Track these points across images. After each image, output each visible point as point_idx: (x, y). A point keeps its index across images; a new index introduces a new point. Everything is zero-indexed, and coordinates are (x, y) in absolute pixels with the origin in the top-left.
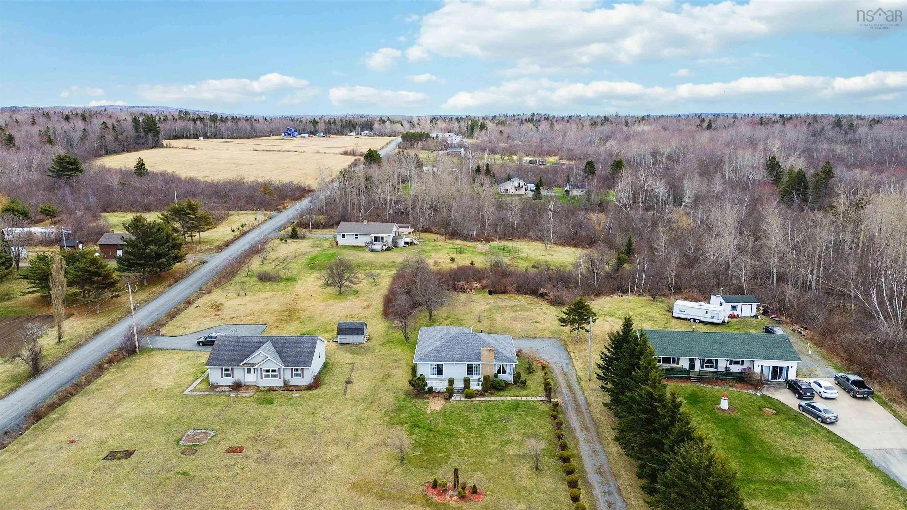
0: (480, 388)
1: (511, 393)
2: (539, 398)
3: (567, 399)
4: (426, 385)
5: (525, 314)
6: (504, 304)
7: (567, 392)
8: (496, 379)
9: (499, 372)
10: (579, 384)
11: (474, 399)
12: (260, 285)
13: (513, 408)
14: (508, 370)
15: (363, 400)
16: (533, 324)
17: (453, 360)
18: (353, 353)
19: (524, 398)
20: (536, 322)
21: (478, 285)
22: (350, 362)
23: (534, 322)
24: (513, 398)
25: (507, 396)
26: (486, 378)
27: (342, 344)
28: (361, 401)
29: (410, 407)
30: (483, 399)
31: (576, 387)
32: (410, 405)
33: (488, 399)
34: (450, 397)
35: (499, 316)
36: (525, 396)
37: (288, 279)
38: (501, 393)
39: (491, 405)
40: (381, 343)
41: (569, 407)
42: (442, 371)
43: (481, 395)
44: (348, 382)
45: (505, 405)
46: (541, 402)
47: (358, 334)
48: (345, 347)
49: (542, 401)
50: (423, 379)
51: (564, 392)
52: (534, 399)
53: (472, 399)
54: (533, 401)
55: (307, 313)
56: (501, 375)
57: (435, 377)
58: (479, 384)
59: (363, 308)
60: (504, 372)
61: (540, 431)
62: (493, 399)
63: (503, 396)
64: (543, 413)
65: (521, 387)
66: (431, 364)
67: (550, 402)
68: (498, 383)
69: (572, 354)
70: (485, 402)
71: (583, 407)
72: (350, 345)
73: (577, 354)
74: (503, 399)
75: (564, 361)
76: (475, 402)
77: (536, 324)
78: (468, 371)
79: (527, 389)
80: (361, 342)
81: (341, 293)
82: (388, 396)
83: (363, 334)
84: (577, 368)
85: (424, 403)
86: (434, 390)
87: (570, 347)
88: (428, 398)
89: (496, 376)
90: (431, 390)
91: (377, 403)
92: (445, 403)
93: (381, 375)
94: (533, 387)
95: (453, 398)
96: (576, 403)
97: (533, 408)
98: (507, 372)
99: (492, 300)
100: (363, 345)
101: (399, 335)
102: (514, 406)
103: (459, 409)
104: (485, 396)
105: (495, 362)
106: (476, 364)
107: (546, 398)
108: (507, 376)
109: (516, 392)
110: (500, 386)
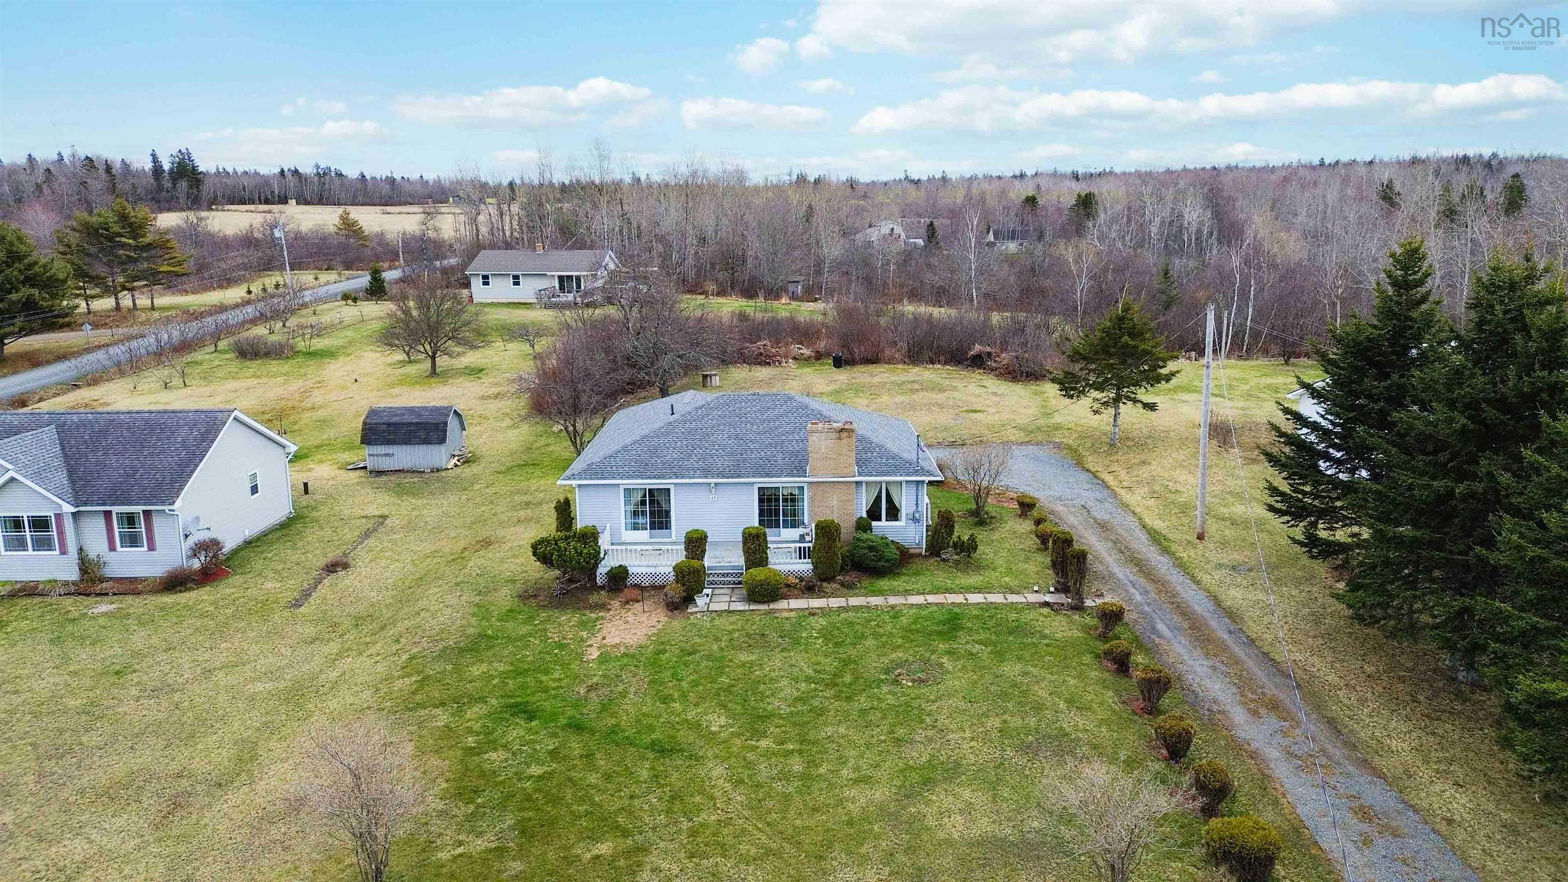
0: (805, 566)
1: (922, 581)
2: (1033, 598)
3: (1138, 597)
4: (596, 558)
5: (940, 397)
6: (876, 380)
7: (1132, 577)
8: (865, 536)
9: (874, 513)
10: (1166, 551)
11: (783, 604)
12: (235, 366)
13: (939, 633)
14: (905, 501)
15: (358, 621)
16: (965, 415)
17: (706, 472)
18: (400, 491)
19: (975, 598)
20: (975, 411)
21: (806, 352)
22: (377, 513)
23: (968, 411)
24: (931, 599)
25: (907, 593)
26: (826, 531)
27: (380, 473)
28: (347, 623)
29: (521, 638)
30: (816, 603)
31: (1160, 562)
32: (525, 629)
33: (835, 602)
34: (689, 600)
35: (865, 402)
36: (978, 590)
37: (311, 355)
38: (884, 583)
39: (851, 624)
40: (503, 469)
41: (1160, 626)
42: (668, 513)
43: (809, 588)
44: (333, 568)
45: (904, 620)
46: (1046, 611)
47: (427, 442)
48: (384, 478)
49: (1046, 604)
50: (590, 536)
51: (1120, 575)
52: (1013, 598)
53: (773, 606)
54: (1012, 606)
55: (321, 413)
56: (882, 526)
57: (643, 535)
58: (803, 553)
59: (482, 398)
60: (894, 513)
61: (1072, 721)
62: (854, 601)
63: (895, 592)
64: (1063, 648)
65: (957, 563)
66: (628, 492)
67: (1078, 607)
68: (871, 548)
69: (1109, 479)
70: (824, 612)
71: (1214, 624)
72: (403, 475)
73: (1123, 474)
74: (892, 600)
75: (1085, 494)
76: (786, 614)
77: (973, 414)
78: (761, 514)
79: (979, 568)
80: (437, 464)
81: (434, 372)
82: (453, 601)
83: (442, 440)
84: (1138, 510)
85: (582, 625)
86: (629, 582)
87: (1091, 462)
88: (603, 607)
89: (863, 526)
90: (619, 577)
91: (401, 626)
92: (664, 619)
93: (462, 544)
94: (1000, 562)
95: (701, 601)
96: (1183, 611)
97: (1018, 630)
98: (903, 513)
99: (843, 376)
100: (443, 474)
101: (563, 449)
102: (938, 624)
103: (717, 639)
104: (823, 594)
105: (860, 475)
106: (789, 485)
107: (1063, 596)
108: (905, 528)
109: (941, 577)
110: (880, 560)
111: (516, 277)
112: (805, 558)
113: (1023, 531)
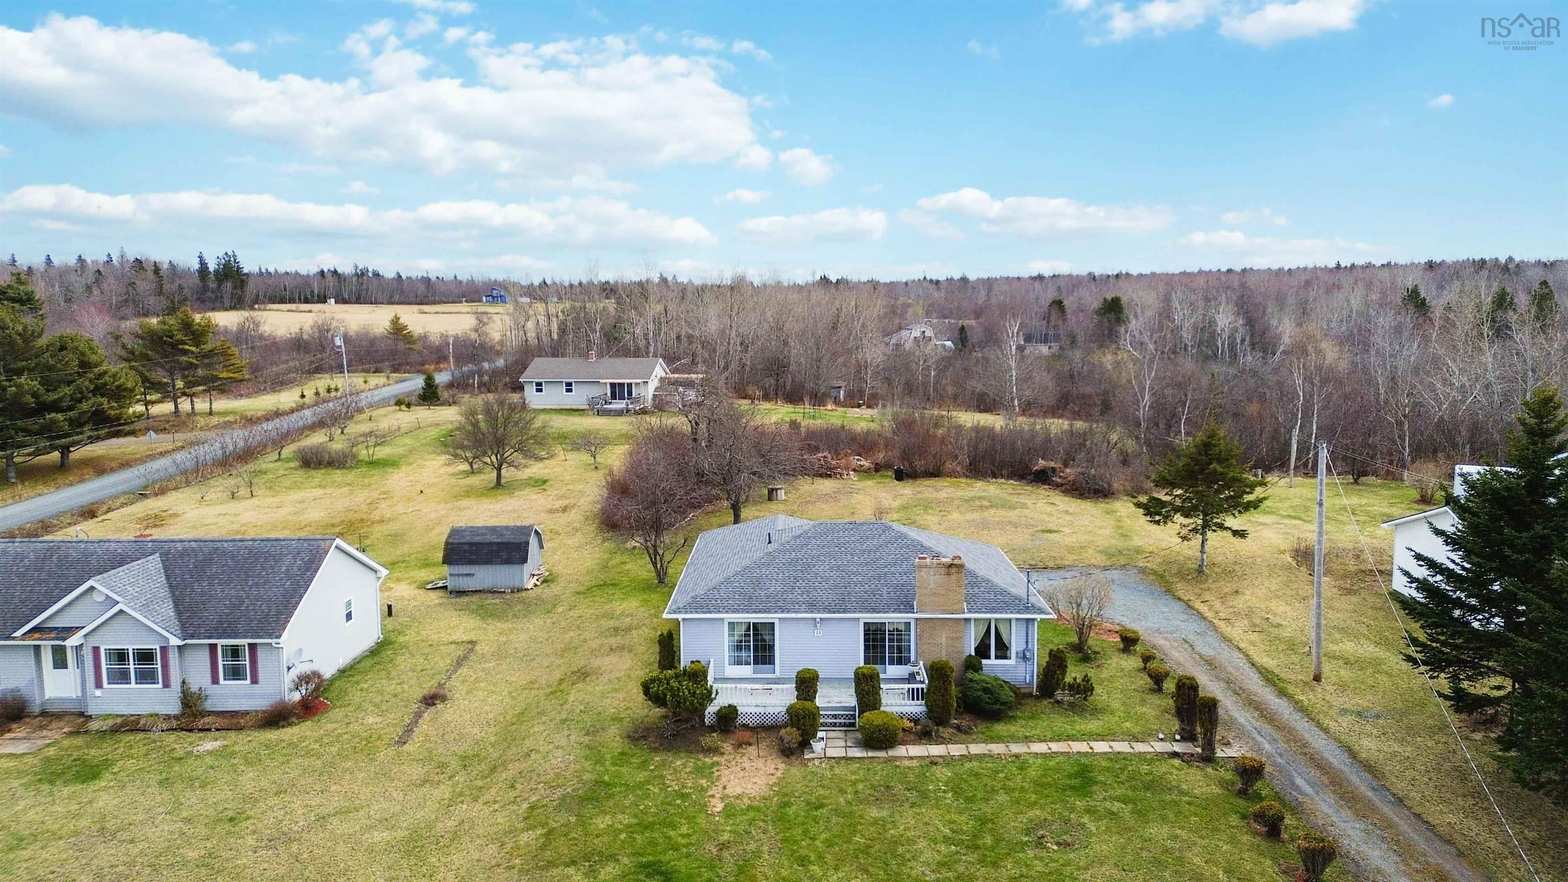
0: (917, 708)
1: (1041, 726)
2: (1160, 747)
3: (1267, 747)
4: (708, 697)
5: (1013, 515)
6: (943, 495)
7: (1257, 724)
8: (976, 676)
9: (982, 651)
10: (1282, 693)
11: (901, 751)
12: (300, 475)
13: (1073, 788)
14: (1017, 640)
15: (466, 761)
16: (1041, 535)
17: (812, 607)
18: (485, 614)
19: (1101, 747)
20: (1050, 531)
21: (866, 463)
22: (465, 639)
23: (1043, 531)
24: (1055, 747)
25: (1027, 739)
26: (937, 672)
27: (460, 593)
28: (454, 764)
29: (640, 786)
30: (936, 750)
31: (1281, 707)
32: (641, 776)
33: (956, 750)
34: (805, 744)
35: (936, 519)
36: (1101, 737)
37: (373, 464)
38: (1000, 728)
39: (977, 775)
40: (581, 589)
41: (1299, 781)
42: (772, 647)
43: (925, 736)
44: (431, 700)
45: (1032, 773)
46: (1176, 762)
47: (508, 561)
48: (465, 600)
49: (1175, 755)
50: (698, 675)
51: (1242, 720)
52: (1140, 747)
53: (892, 753)
54: (1141, 757)
55: (393, 527)
56: (993, 664)
57: (746, 671)
58: (914, 695)
59: (551, 511)
60: (1003, 650)
62: (976, 749)
63: (1015, 739)
64: (1204, 806)
65: (1072, 706)
66: (732, 625)
67: (1208, 758)
68: (986, 690)
69: (1203, 608)
70: (948, 761)
71: (1354, 778)
72: (483, 596)
73: (1217, 604)
74: (1016, 748)
75: (1183, 625)
76: (907, 763)
77: (1049, 535)
78: (867, 648)
79: (1096, 712)
80: (517, 585)
81: (498, 484)
82: (563, 742)
83: (524, 560)
84: (1242, 645)
85: (699, 771)
86: (740, 720)
87: (1181, 590)
88: (715, 750)
89: (972, 664)
90: (728, 716)
91: (512, 770)
92: (782, 766)
93: (557, 675)
94: (1116, 705)
95: (818, 746)
96: (1318, 763)
97: (1153, 785)
98: (1014, 649)
99: (907, 490)
100: (524, 594)
101: (642, 568)
102: (1070, 776)
103: (842, 791)
104: (941, 741)
105: (970, 612)
106: (896, 621)
107: (1190, 744)
108: (1015, 667)
109: (1060, 722)
110: (995, 703)
111: (569, 384)
112: (918, 699)
113: (1131, 668)
